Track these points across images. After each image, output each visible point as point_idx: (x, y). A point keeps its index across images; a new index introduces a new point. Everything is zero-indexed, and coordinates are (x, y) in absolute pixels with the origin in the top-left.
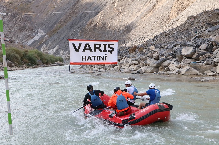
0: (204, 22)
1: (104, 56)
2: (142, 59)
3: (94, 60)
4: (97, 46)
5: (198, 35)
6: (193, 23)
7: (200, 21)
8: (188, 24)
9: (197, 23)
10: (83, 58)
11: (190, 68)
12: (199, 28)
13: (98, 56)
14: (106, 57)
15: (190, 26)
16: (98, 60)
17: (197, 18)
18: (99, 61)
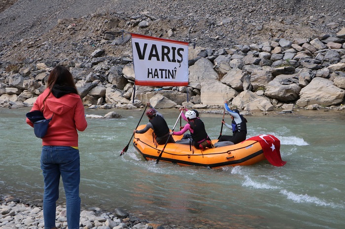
0: (98, 30)
1: (173, 70)
2: (31, 84)
3: (162, 77)
4: (166, 51)
5: (98, 50)
6: (76, 31)
7: (90, 28)
8: (68, 32)
9: (85, 30)
10: (149, 73)
11: (164, 98)
12: (95, 39)
13: (166, 70)
14: (175, 71)
15: (71, 34)
16: (166, 78)
17: (81, 23)
18: (167, 80)
